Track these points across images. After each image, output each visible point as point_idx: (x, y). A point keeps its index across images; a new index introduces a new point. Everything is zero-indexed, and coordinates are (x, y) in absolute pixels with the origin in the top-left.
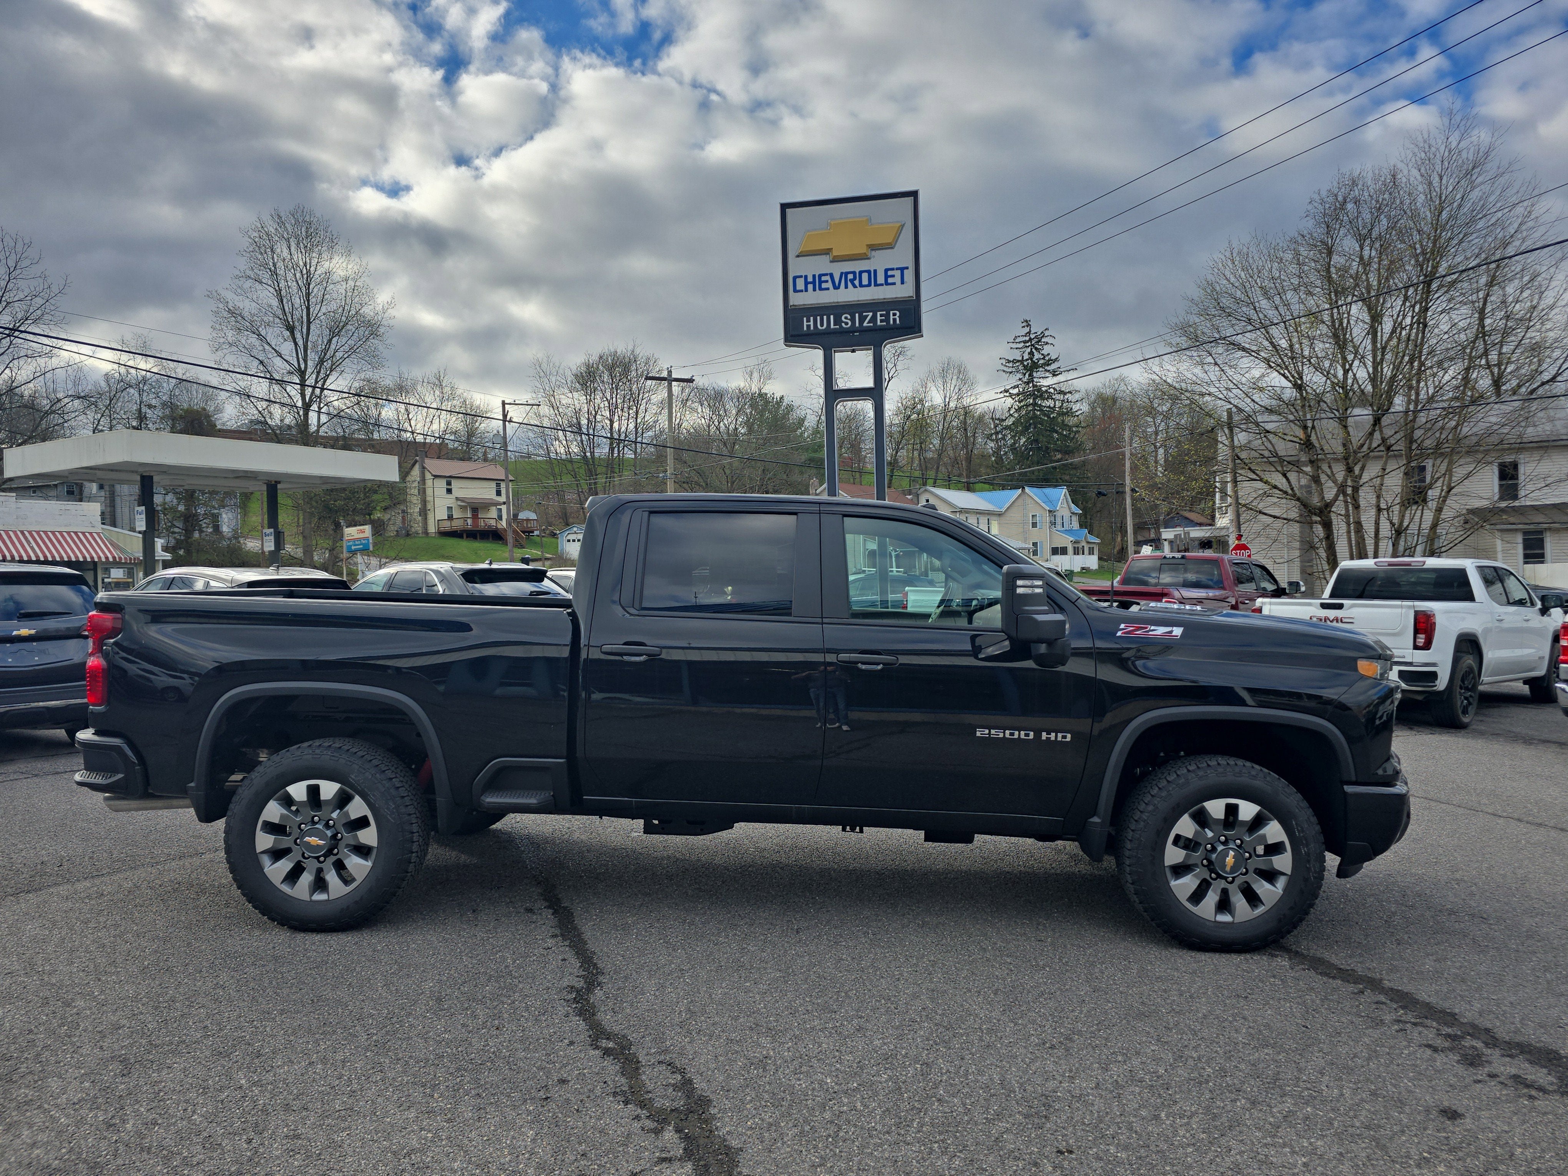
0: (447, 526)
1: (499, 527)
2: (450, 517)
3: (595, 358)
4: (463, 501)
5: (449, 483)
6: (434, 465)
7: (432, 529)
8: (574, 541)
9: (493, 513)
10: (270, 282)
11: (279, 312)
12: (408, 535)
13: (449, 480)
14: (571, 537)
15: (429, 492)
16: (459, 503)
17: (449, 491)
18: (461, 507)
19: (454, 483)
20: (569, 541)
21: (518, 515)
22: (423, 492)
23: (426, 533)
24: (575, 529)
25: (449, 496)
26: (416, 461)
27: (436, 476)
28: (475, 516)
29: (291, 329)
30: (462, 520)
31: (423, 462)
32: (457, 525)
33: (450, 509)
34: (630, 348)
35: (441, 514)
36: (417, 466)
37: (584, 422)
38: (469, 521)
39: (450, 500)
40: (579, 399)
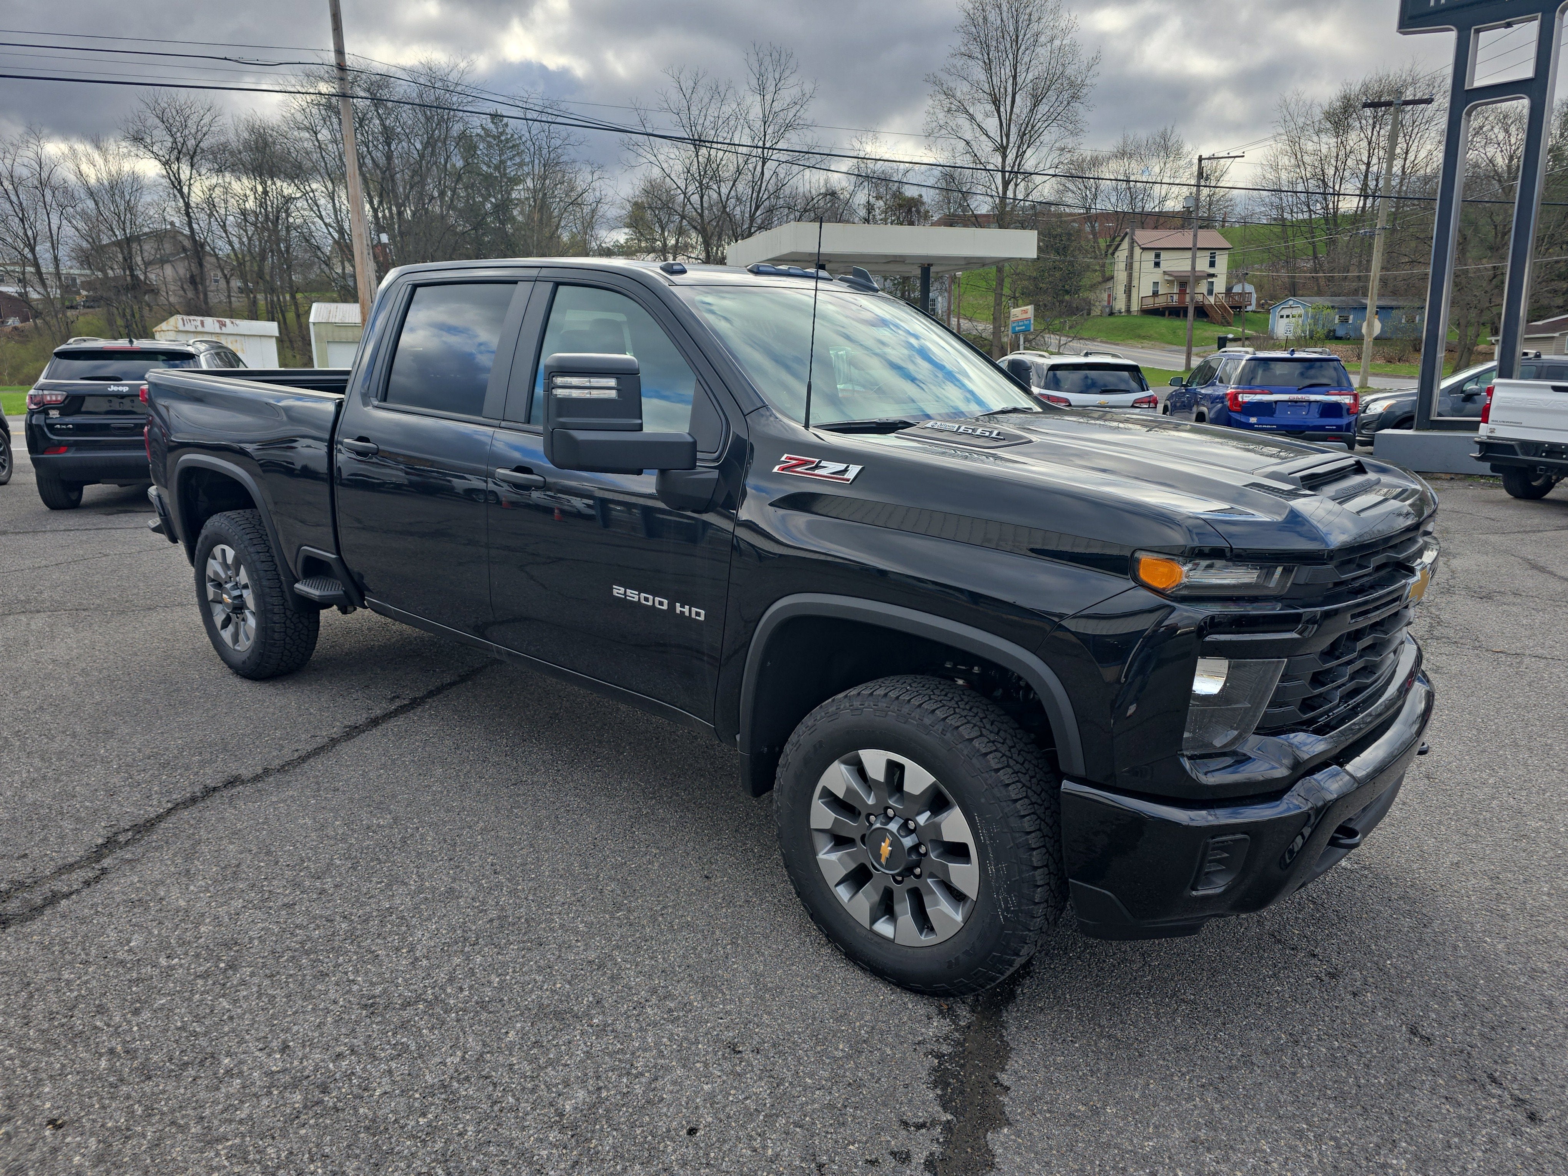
0: (1150, 304)
1: (1206, 302)
2: (1155, 294)
3: (1356, 88)
4: (1170, 275)
5: (1158, 256)
6: (1144, 236)
7: (1135, 307)
8: (1288, 316)
9: (1203, 288)
10: (980, 56)
11: (986, 87)
12: (1111, 314)
13: (1157, 252)
14: (1285, 313)
15: (1136, 266)
16: (1167, 277)
17: (1157, 264)
18: (1168, 282)
19: (1164, 255)
20: (1282, 317)
21: (1232, 288)
22: (1129, 267)
23: (1128, 311)
24: (1291, 303)
25: (1157, 269)
26: (1126, 234)
27: (1144, 249)
28: (1182, 292)
29: (996, 102)
30: (1169, 295)
31: (1133, 234)
32: (1160, 302)
33: (1156, 284)
34: (1408, 66)
35: (1146, 290)
36: (1127, 239)
37: (1331, 171)
38: (1176, 297)
39: (1157, 275)
40: (1327, 143)
